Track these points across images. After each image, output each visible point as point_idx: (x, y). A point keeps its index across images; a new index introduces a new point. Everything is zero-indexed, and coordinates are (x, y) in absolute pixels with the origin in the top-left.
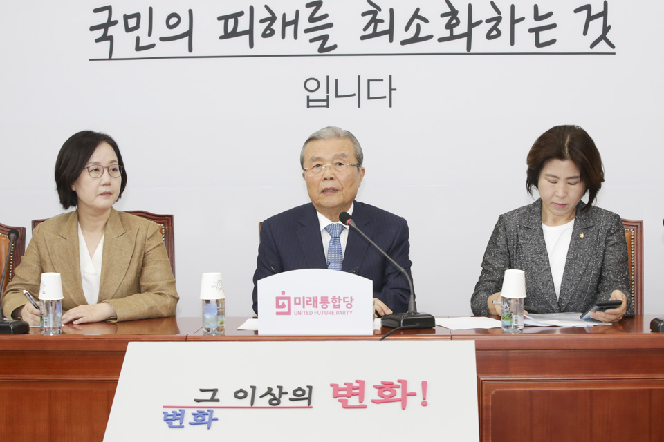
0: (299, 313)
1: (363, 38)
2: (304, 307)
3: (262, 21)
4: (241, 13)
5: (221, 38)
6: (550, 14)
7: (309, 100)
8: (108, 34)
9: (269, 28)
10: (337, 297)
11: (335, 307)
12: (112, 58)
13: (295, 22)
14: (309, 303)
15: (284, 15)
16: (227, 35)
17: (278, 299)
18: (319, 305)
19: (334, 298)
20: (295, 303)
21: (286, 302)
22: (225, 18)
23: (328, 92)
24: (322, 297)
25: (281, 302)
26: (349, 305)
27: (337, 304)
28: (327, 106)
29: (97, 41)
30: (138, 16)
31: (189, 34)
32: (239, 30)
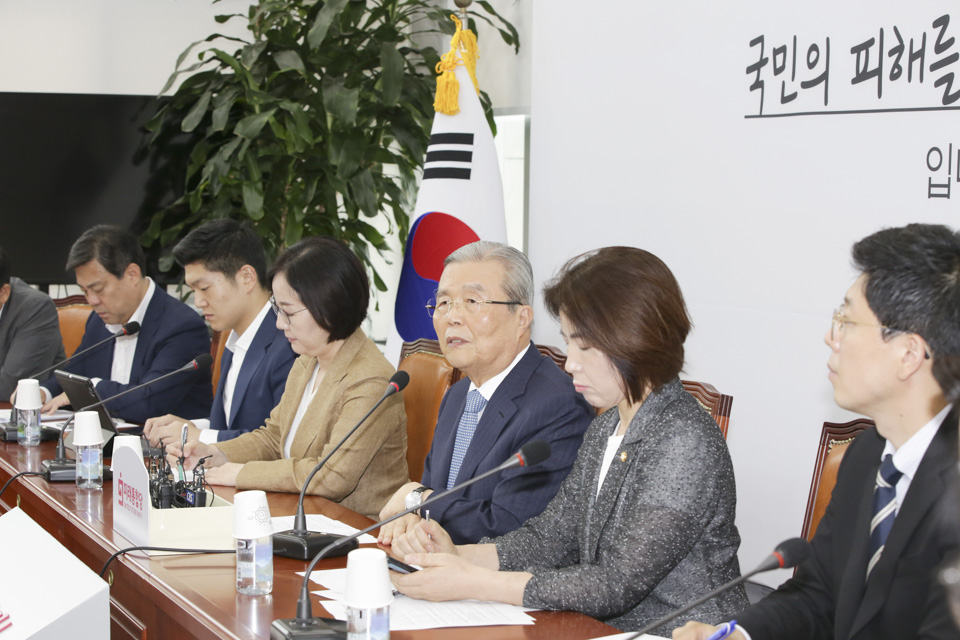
3: (891, 53)
4: (871, 42)
5: (854, 81)
7: (931, 186)
8: (760, 79)
9: (896, 65)
12: (763, 113)
13: (921, 54)
15: (911, 43)
16: (861, 77)
22: (856, 50)
23: (950, 173)
28: (948, 196)
29: (753, 88)
30: (783, 49)
31: (825, 77)
32: (869, 69)
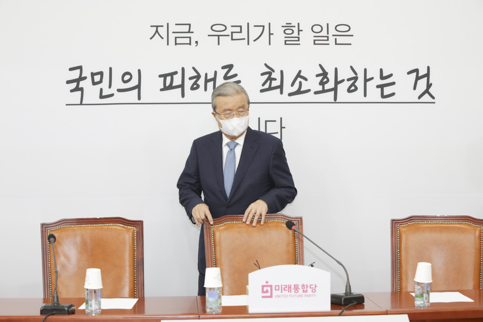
0: (279, 296)
1: (262, 91)
2: (282, 292)
3: (191, 78)
4: (176, 73)
5: (161, 90)
6: (391, 75)
8: (80, 87)
9: (195, 83)
10: (305, 285)
11: (303, 291)
12: (83, 103)
13: (214, 79)
14: (286, 289)
15: (206, 75)
16: (165, 88)
17: (263, 287)
18: (293, 291)
19: (303, 286)
20: (276, 290)
21: (269, 289)
22: (164, 76)
24: (294, 285)
25: (265, 289)
26: (314, 290)
27: (305, 289)
29: (72, 91)
30: (101, 73)
31: (138, 87)
32: (174, 84)
